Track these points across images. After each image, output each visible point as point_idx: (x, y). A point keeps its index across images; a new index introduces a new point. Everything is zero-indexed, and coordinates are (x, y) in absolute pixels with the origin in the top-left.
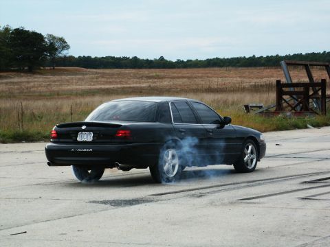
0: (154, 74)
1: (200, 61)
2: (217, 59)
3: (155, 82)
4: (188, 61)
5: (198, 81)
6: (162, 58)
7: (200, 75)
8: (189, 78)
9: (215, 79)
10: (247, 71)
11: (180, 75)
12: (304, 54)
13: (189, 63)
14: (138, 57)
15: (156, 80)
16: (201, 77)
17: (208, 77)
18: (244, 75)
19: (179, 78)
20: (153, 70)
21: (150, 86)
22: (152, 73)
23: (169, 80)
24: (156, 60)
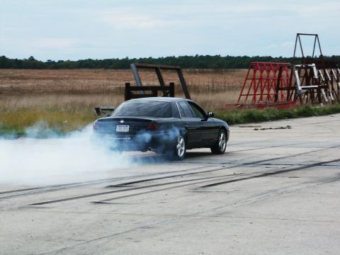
0: (19, 75)
1: (72, 62)
2: (90, 60)
3: (18, 83)
4: (60, 62)
5: (64, 83)
6: (32, 59)
7: (66, 76)
8: (55, 79)
9: (82, 81)
10: (115, 73)
11: (46, 76)
12: (177, 56)
13: (61, 64)
14: (7, 57)
15: (19, 81)
16: (68, 79)
17: (74, 78)
18: (113, 77)
19: (44, 79)
20: (19, 71)
21: (12, 87)
22: (17, 73)
23: (34, 81)
24: (26, 60)
